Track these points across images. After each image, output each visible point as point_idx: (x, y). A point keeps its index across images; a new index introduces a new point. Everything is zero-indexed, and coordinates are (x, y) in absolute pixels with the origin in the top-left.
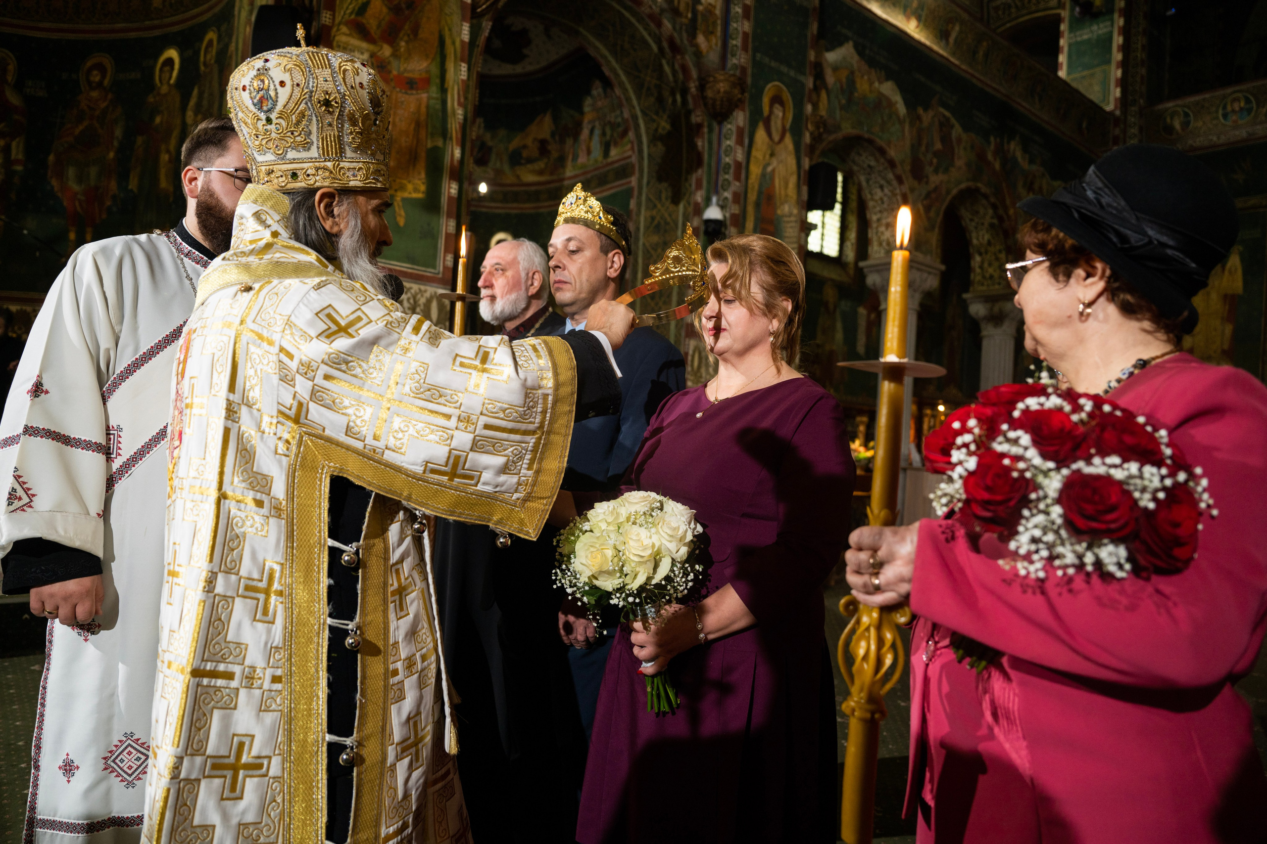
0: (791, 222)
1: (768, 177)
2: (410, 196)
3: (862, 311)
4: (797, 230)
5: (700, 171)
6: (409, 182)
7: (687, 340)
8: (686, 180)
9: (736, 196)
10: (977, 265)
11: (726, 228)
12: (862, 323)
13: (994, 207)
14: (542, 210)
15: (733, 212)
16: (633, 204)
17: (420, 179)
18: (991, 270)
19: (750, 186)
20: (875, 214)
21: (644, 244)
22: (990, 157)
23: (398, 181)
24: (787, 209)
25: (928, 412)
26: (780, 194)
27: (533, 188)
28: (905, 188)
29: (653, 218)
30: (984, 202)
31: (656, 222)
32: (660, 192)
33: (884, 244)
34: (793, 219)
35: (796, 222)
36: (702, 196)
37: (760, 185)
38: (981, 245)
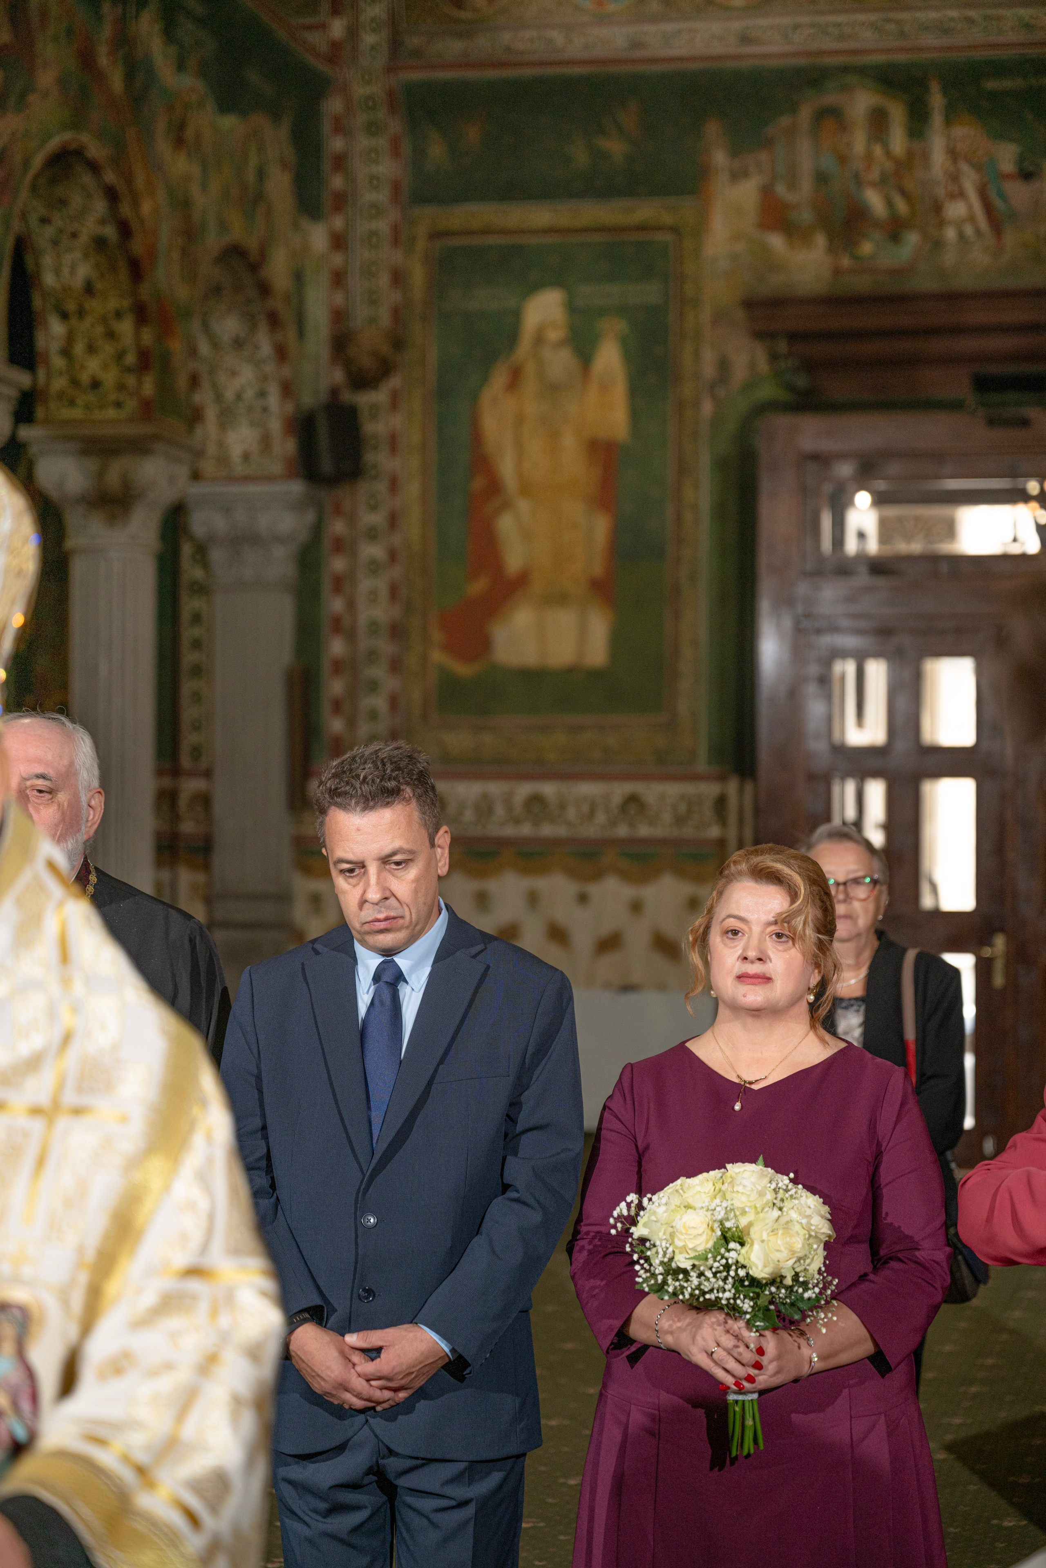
10: (55, 347)
13: (112, 195)
18: (93, 365)
22: (103, 60)
30: (87, 179)
38: (67, 289)
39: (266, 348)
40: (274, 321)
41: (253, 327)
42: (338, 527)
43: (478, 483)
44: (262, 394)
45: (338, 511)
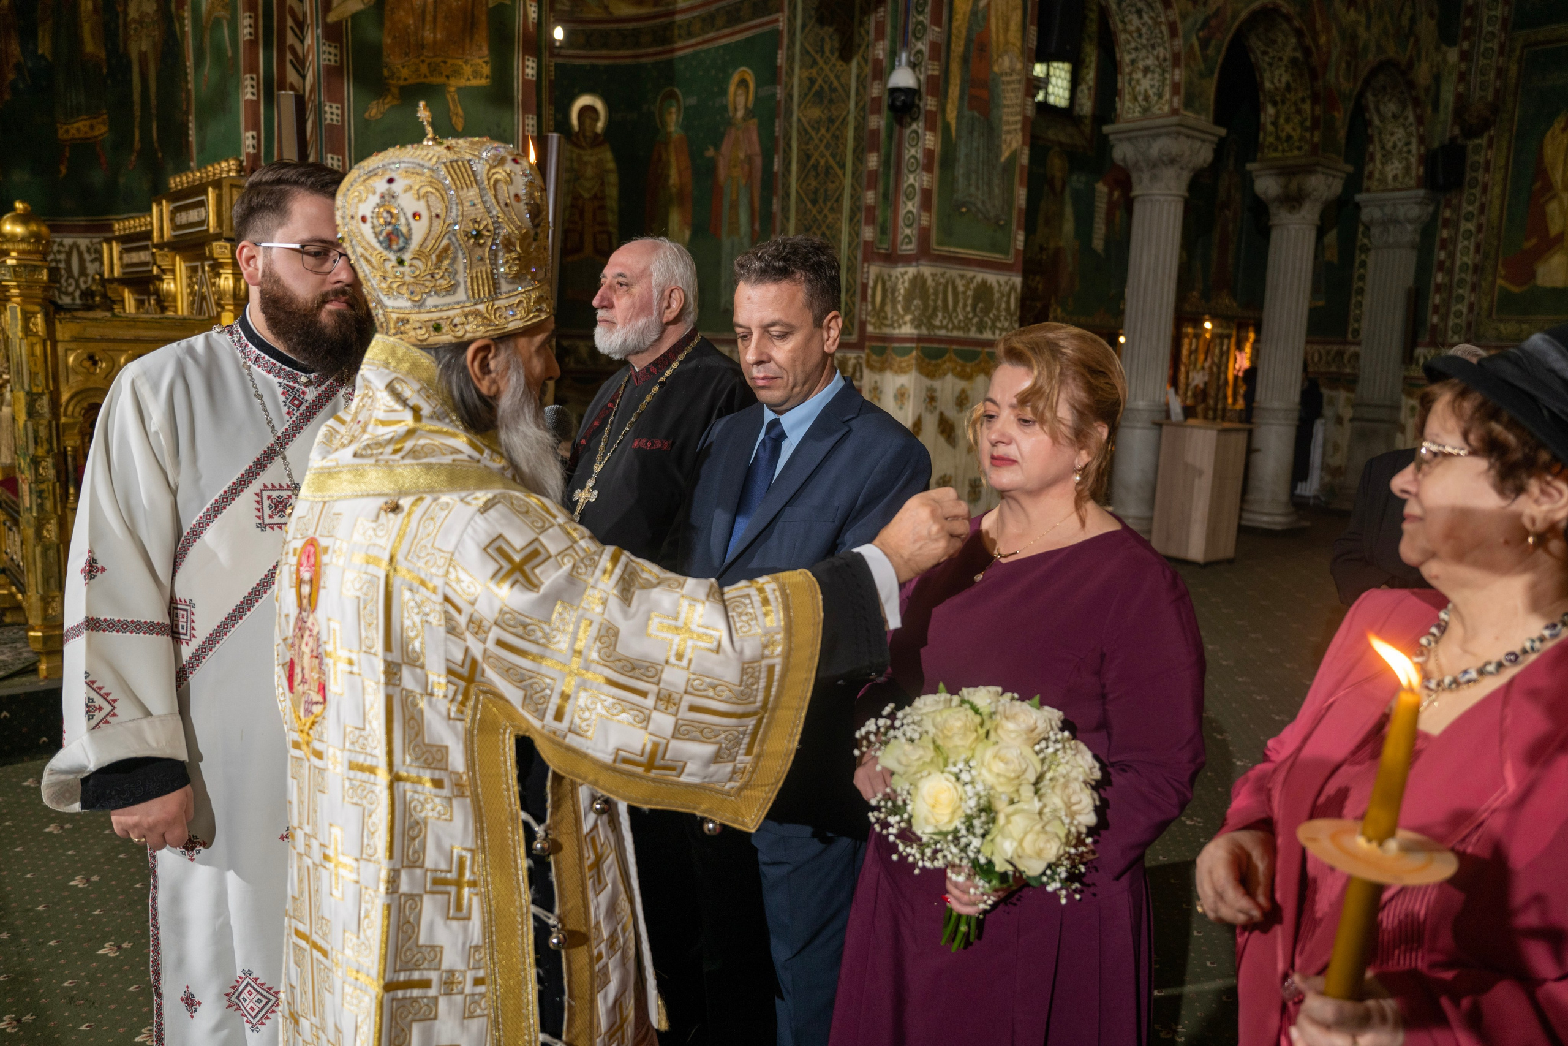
0: (1013, 82)
1: (980, 15)
2: (468, 83)
3: (1101, 188)
4: (1020, 94)
5: (882, 9)
6: (466, 62)
7: (866, 265)
8: (861, 23)
9: (934, 47)
10: (1269, 120)
11: (920, 99)
12: (1101, 206)
13: (1299, 33)
14: (643, 60)
15: (930, 72)
16: (781, 58)
17: (480, 58)
18: (1288, 128)
19: (954, 31)
20: (1129, 53)
21: (799, 120)
23: (450, 61)
24: (1007, 63)
25: (1190, 330)
26: (998, 41)
27: (630, 26)
28: (1174, 14)
29: (812, 81)
30: (1285, 26)
31: (816, 87)
32: (823, 40)
33: (1140, 98)
34: (1015, 77)
35: (1020, 82)
36: (883, 49)
37: (970, 29)
38: (1276, 88)
39: (1411, 118)
40: (1417, 102)
41: (1405, 108)
42: (1448, 213)
43: (1538, 185)
44: (1408, 144)
45: (1448, 205)
